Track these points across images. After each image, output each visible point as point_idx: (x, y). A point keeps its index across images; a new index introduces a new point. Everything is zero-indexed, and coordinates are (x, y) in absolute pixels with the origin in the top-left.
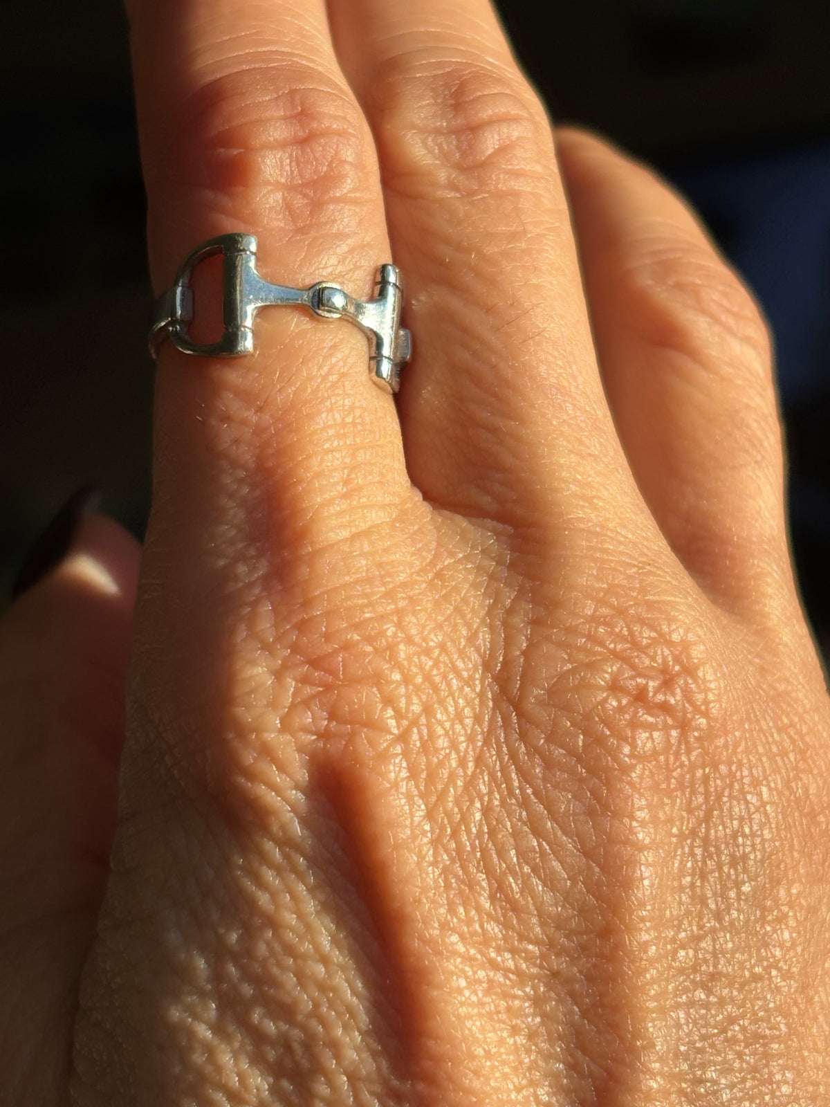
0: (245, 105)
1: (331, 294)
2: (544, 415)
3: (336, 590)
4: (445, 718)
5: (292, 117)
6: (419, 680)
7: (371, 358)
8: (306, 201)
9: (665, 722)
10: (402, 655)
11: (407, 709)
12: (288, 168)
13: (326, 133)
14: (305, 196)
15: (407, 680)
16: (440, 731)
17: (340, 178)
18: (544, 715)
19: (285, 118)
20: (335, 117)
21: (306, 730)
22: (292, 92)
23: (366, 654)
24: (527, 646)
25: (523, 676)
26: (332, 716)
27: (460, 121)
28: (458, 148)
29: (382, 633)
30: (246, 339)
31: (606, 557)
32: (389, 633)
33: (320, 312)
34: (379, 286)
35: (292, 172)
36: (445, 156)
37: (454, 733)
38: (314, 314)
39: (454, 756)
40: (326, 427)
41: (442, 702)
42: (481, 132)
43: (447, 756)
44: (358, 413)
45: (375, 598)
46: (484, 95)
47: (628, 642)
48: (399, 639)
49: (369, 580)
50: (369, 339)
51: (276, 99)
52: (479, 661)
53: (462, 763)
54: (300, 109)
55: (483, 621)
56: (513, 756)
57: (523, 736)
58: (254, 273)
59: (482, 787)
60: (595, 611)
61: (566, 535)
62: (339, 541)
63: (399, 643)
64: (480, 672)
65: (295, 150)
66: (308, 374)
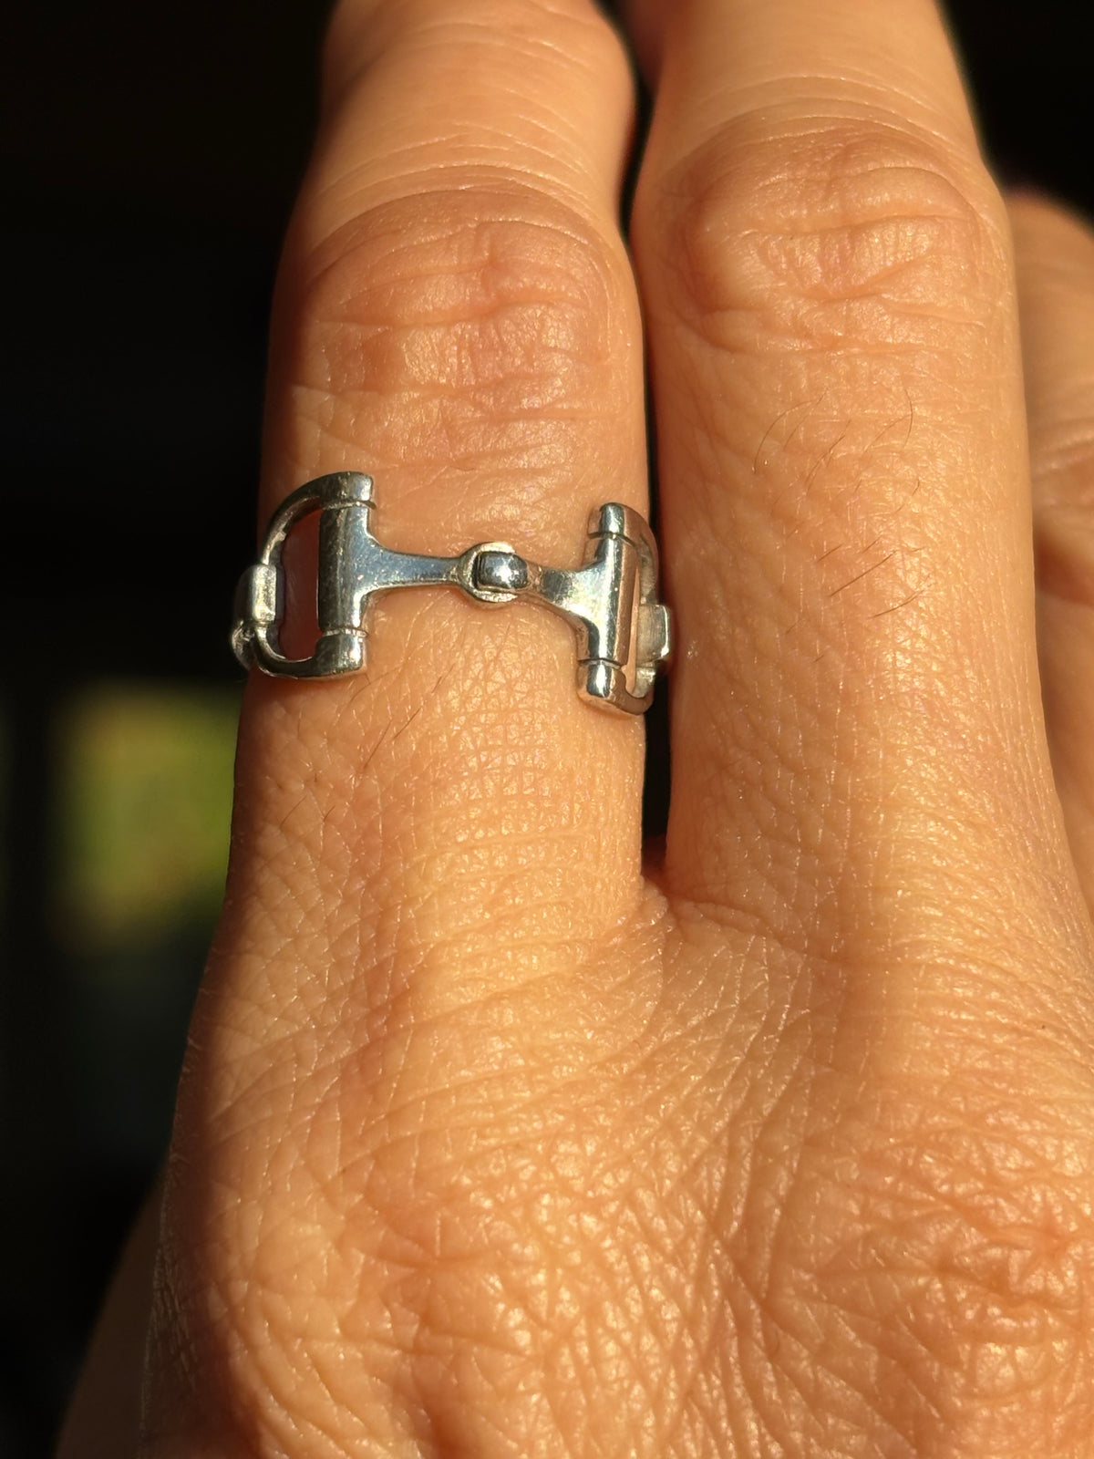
0: (396, 251)
1: (495, 562)
2: (890, 749)
3: (443, 1095)
4: (622, 1325)
5: (472, 269)
6: (576, 1258)
8: (478, 415)
9: (1043, 1327)
10: (545, 1215)
11: (551, 1312)
12: (454, 360)
14: (479, 405)
15: (553, 1257)
16: (611, 1348)
17: (545, 377)
18: (808, 1315)
20: (546, 271)
21: (382, 1340)
22: (481, 228)
23: (480, 1212)
24: (790, 1189)
25: (777, 1247)
26: (427, 1319)
29: (512, 1176)
30: (351, 648)
31: (955, 1017)
32: (526, 1175)
33: (479, 593)
34: (596, 541)
35: (461, 366)
37: (639, 1352)
39: (637, 1389)
40: (468, 804)
41: (618, 1298)
43: (625, 1393)
44: (528, 777)
45: (510, 1109)
47: (978, 1176)
48: (542, 1186)
50: (576, 631)
51: (450, 239)
52: (700, 1217)
53: (656, 1401)
54: (487, 255)
55: (715, 1143)
56: (753, 1388)
57: (773, 1353)
58: (366, 538)
59: (690, 1446)
60: (922, 1119)
63: (541, 1193)
64: (700, 1237)
65: (470, 330)
66: (444, 710)
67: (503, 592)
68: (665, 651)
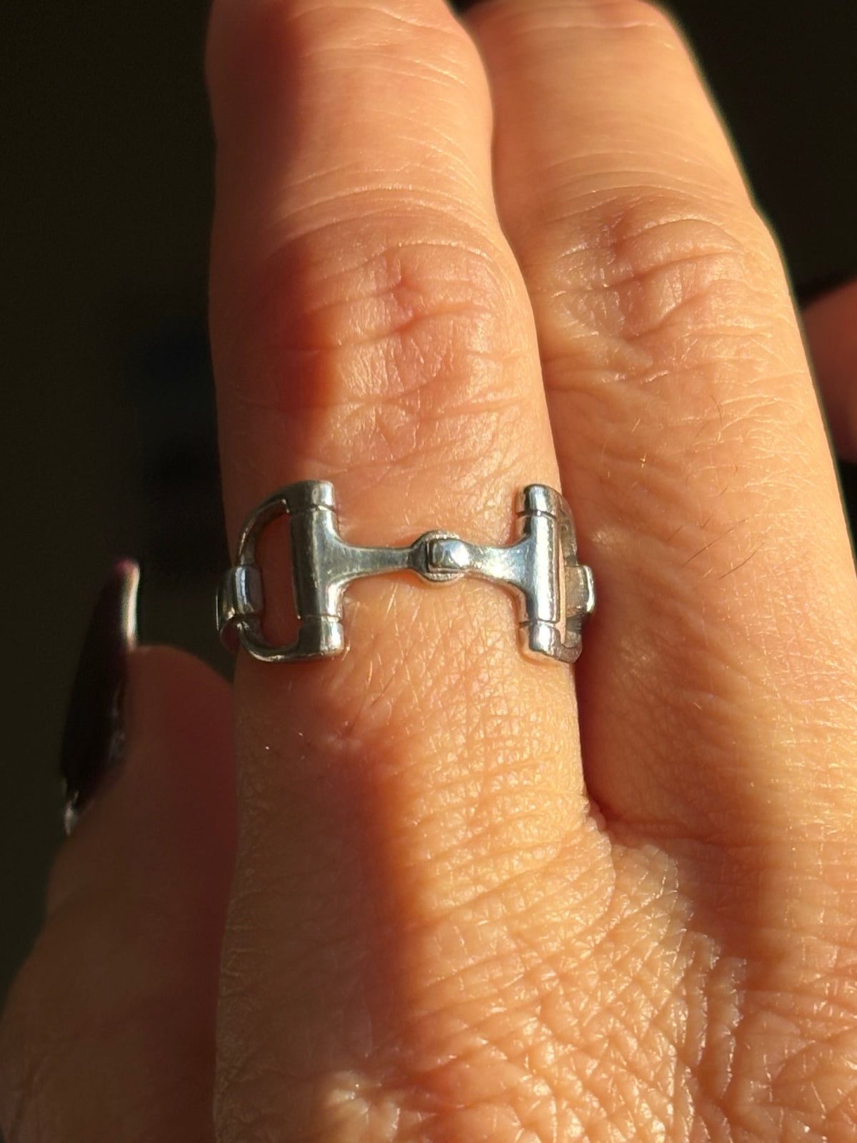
1: (447, 546)
3: (453, 979)
5: (389, 290)
6: (577, 1090)
7: (522, 624)
8: (410, 418)
10: (550, 1058)
12: (383, 372)
13: (440, 312)
14: (410, 410)
15: (558, 1093)
18: (768, 1120)
19: (377, 295)
22: (390, 253)
23: (494, 1063)
24: (741, 1023)
25: (736, 1065)
27: (624, 269)
28: (623, 308)
30: (330, 633)
32: (528, 1031)
33: (430, 575)
34: (522, 519)
35: (390, 377)
36: (605, 325)
38: (424, 579)
42: (653, 282)
46: (659, 226)
48: (543, 1038)
49: (500, 959)
50: (515, 599)
52: (672, 1051)
54: (400, 278)
55: (676, 992)
58: (331, 536)
61: (794, 852)
62: (457, 908)
63: (542, 1043)
64: (673, 1068)
65: (393, 344)
66: (413, 677)
67: (451, 573)
68: (590, 604)
